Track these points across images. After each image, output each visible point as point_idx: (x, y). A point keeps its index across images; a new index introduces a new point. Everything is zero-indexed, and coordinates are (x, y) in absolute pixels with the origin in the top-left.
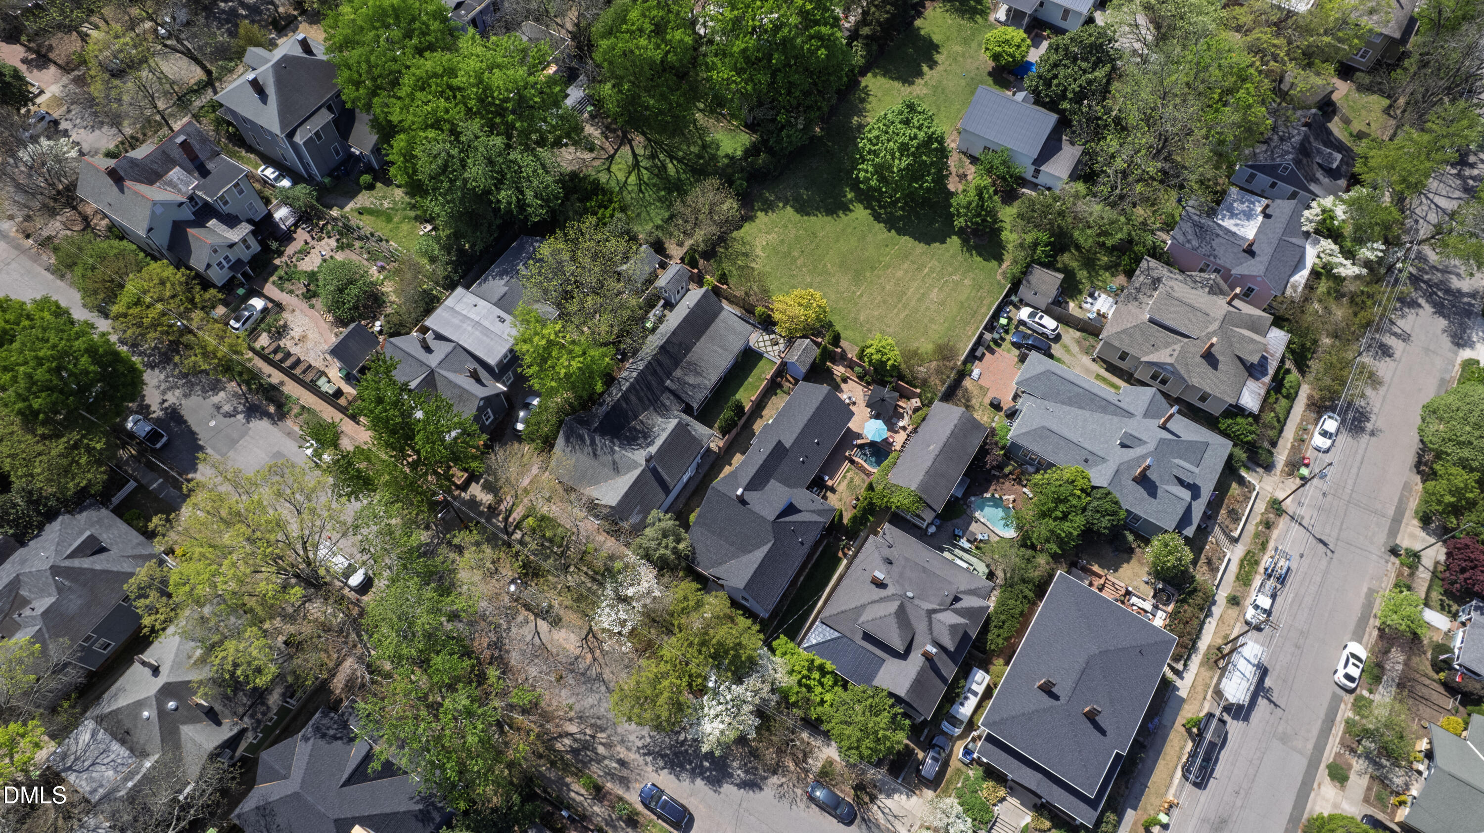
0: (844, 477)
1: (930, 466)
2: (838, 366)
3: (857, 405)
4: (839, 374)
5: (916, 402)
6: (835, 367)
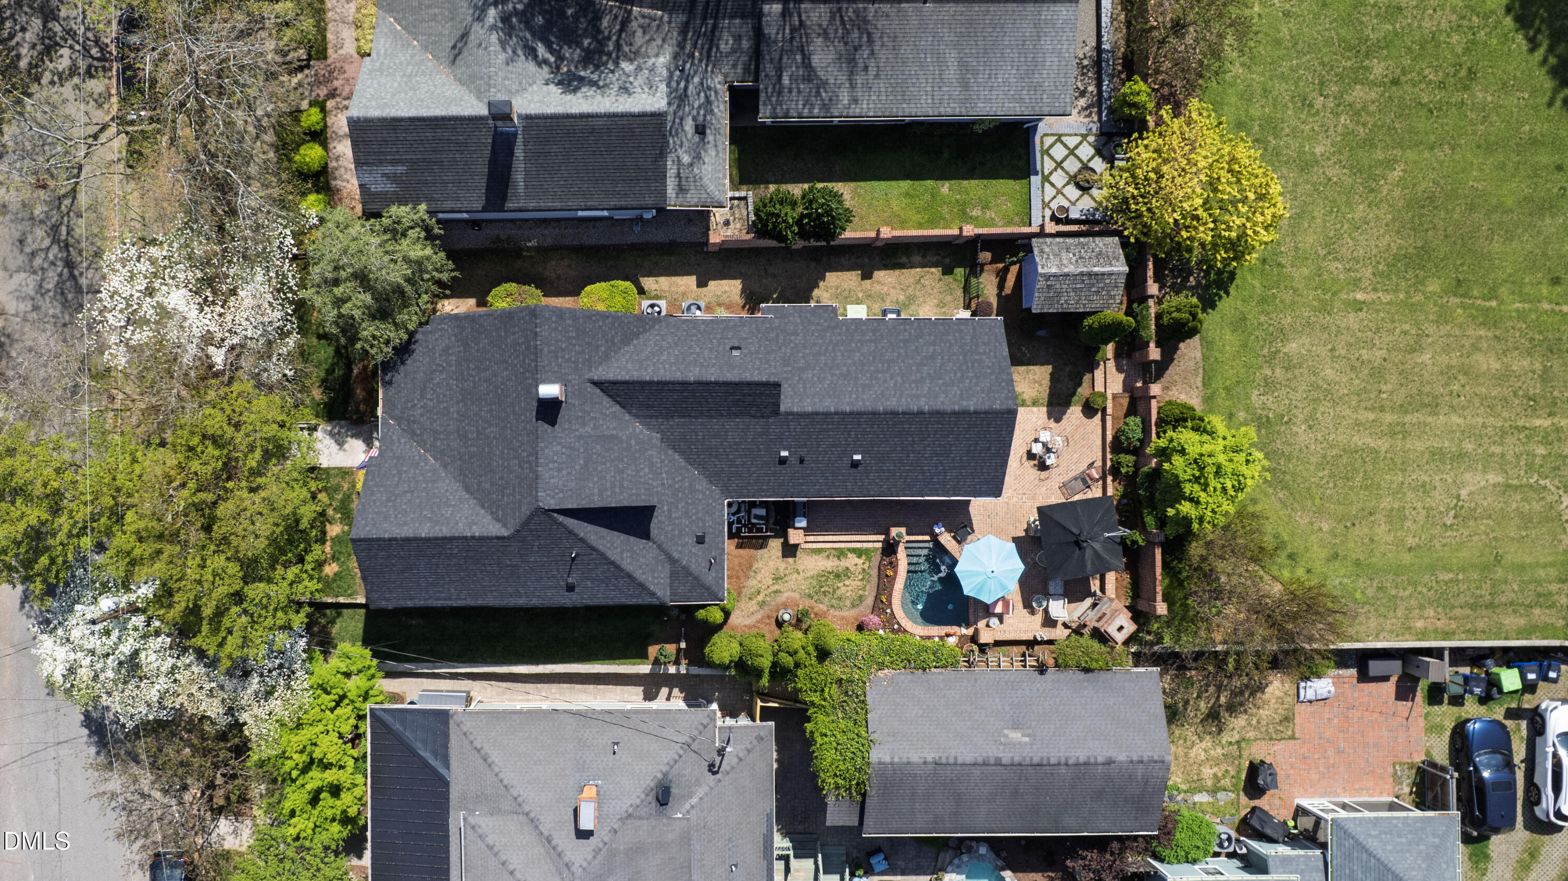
1: (960, 761)
2: (1119, 369)
3: (1044, 474)
4: (1099, 388)
5: (1121, 628)
6: (1111, 364)
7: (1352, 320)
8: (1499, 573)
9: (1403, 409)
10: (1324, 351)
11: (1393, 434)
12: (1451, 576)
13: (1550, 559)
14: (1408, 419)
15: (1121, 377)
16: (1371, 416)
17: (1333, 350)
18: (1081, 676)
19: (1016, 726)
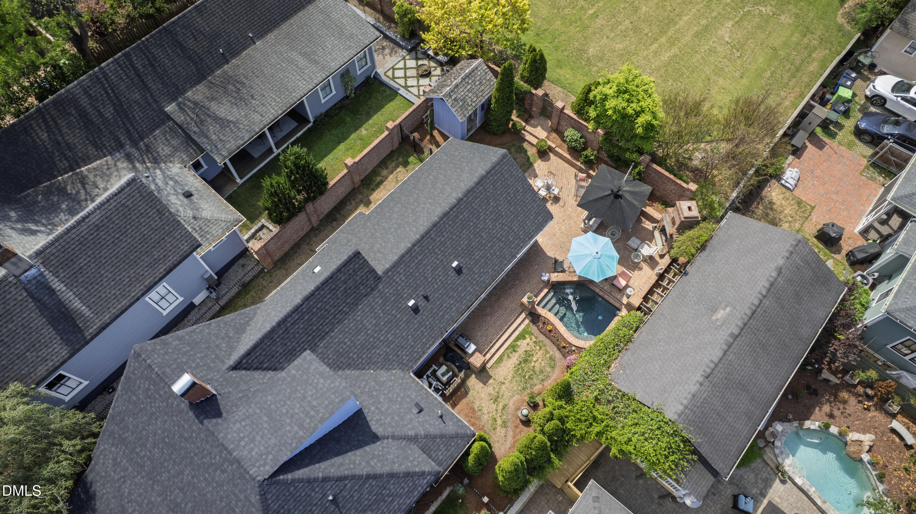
0: (513, 348)
1: (716, 360)
2: (535, 126)
3: (561, 203)
4: (534, 141)
5: (690, 208)
6: (528, 128)
7: (600, 22)
8: (782, 53)
9: (663, 32)
10: (605, 40)
11: (673, 44)
12: (769, 72)
13: (789, 32)
14: (670, 34)
15: (539, 128)
16: (656, 45)
17: (608, 37)
18: (704, 254)
19: (714, 310)
